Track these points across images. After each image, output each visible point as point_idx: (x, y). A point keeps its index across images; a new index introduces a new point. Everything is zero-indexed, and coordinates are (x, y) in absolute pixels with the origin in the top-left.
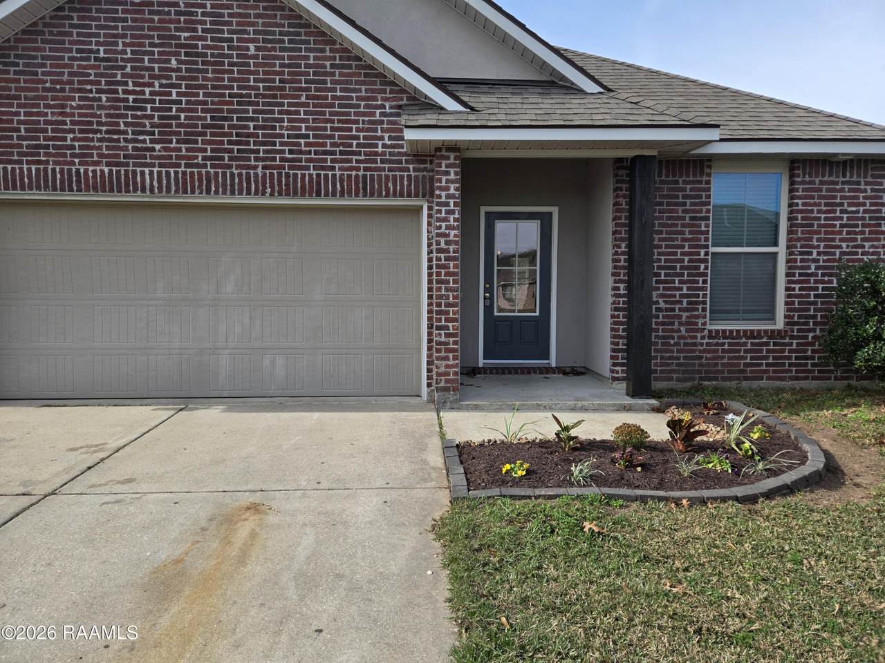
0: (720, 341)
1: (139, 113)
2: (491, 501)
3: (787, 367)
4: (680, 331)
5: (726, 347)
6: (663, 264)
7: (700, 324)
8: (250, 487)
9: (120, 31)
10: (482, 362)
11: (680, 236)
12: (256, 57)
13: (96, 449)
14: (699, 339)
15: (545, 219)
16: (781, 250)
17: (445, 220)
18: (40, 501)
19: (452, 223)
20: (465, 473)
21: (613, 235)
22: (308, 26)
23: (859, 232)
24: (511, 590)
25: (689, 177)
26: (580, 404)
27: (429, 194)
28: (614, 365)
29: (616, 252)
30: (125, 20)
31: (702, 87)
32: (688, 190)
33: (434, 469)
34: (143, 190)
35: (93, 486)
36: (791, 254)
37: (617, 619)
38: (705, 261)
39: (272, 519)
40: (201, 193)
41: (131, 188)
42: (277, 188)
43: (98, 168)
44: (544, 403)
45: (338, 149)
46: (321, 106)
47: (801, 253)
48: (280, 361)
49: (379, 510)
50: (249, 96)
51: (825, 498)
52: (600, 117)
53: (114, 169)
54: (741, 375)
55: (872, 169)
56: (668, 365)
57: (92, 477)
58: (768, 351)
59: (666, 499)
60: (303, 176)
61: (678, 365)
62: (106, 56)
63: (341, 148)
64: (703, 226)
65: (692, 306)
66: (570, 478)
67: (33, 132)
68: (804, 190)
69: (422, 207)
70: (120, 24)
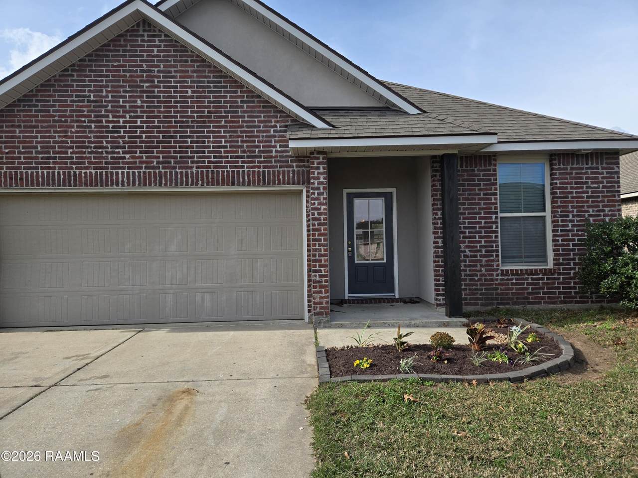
0: (509, 277)
1: (116, 135)
2: (345, 384)
3: (557, 295)
4: (481, 271)
5: (514, 281)
6: (467, 225)
7: (495, 266)
8: (185, 379)
9: (104, 83)
10: (347, 296)
11: (477, 206)
12: (192, 97)
13: (82, 357)
14: (495, 276)
15: (388, 197)
16: (548, 214)
17: (318, 199)
18: (46, 390)
19: (322, 200)
20: (330, 367)
21: (432, 206)
22: (226, 77)
23: (601, 201)
24: (353, 437)
25: (482, 167)
26: (413, 322)
27: (307, 182)
28: (437, 295)
29: (435, 217)
30: (107, 76)
31: (490, 107)
32: (481, 176)
33: (310, 365)
34: (117, 185)
35: (81, 380)
36: (554, 216)
37: (419, 452)
38: (496, 223)
39: (199, 398)
40: (155, 185)
41: (109, 183)
42: (205, 181)
43: (88, 171)
44: (388, 322)
45: (246, 154)
46: (235, 127)
47: (561, 216)
48: (207, 297)
49: (271, 392)
50: (188, 122)
51: (571, 379)
52: (418, 130)
53: (98, 171)
54: (525, 300)
55: (607, 159)
56: (475, 294)
57: (80, 375)
58: (543, 284)
59: (462, 381)
60: (223, 172)
61: (481, 294)
62: (95, 99)
63: (248, 154)
64: (493, 199)
65: (489, 253)
66: (399, 368)
67: (46, 148)
68: (560, 174)
69: (302, 191)
70: (104, 79)
